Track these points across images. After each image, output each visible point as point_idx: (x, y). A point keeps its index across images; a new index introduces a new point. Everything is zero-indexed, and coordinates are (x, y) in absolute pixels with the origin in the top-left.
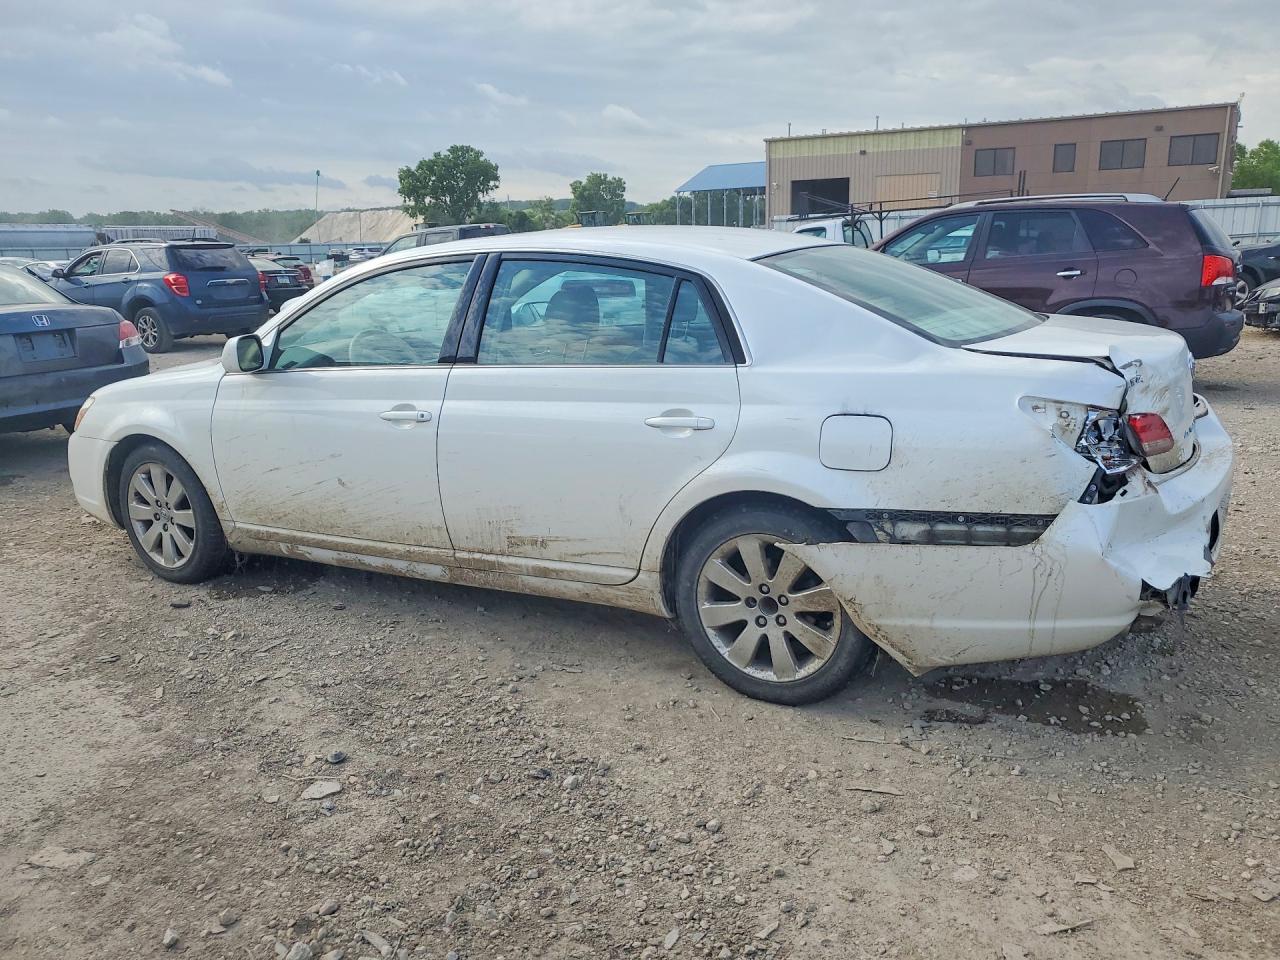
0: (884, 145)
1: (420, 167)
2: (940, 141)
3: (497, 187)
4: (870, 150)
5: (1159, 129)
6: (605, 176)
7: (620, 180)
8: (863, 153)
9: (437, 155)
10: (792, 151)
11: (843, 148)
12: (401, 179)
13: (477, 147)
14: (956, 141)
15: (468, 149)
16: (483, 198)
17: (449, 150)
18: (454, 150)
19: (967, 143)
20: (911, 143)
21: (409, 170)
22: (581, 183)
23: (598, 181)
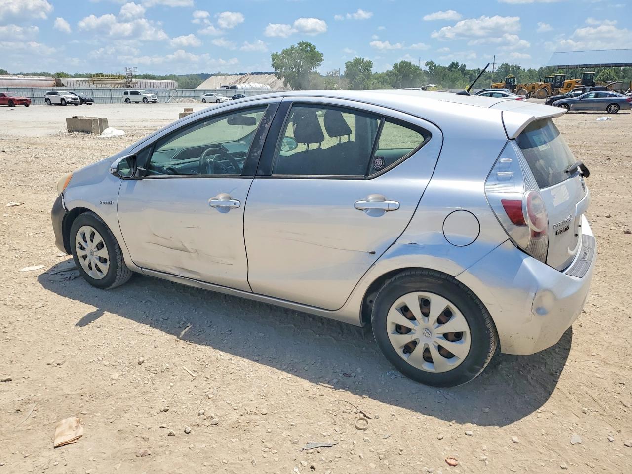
1: (283, 53)
3: (320, 65)
6: (363, 59)
7: (370, 62)
9: (293, 47)
12: (273, 60)
13: (313, 44)
15: (308, 45)
16: (313, 70)
17: (298, 44)
18: (301, 44)
21: (277, 54)
22: (350, 62)
23: (358, 62)
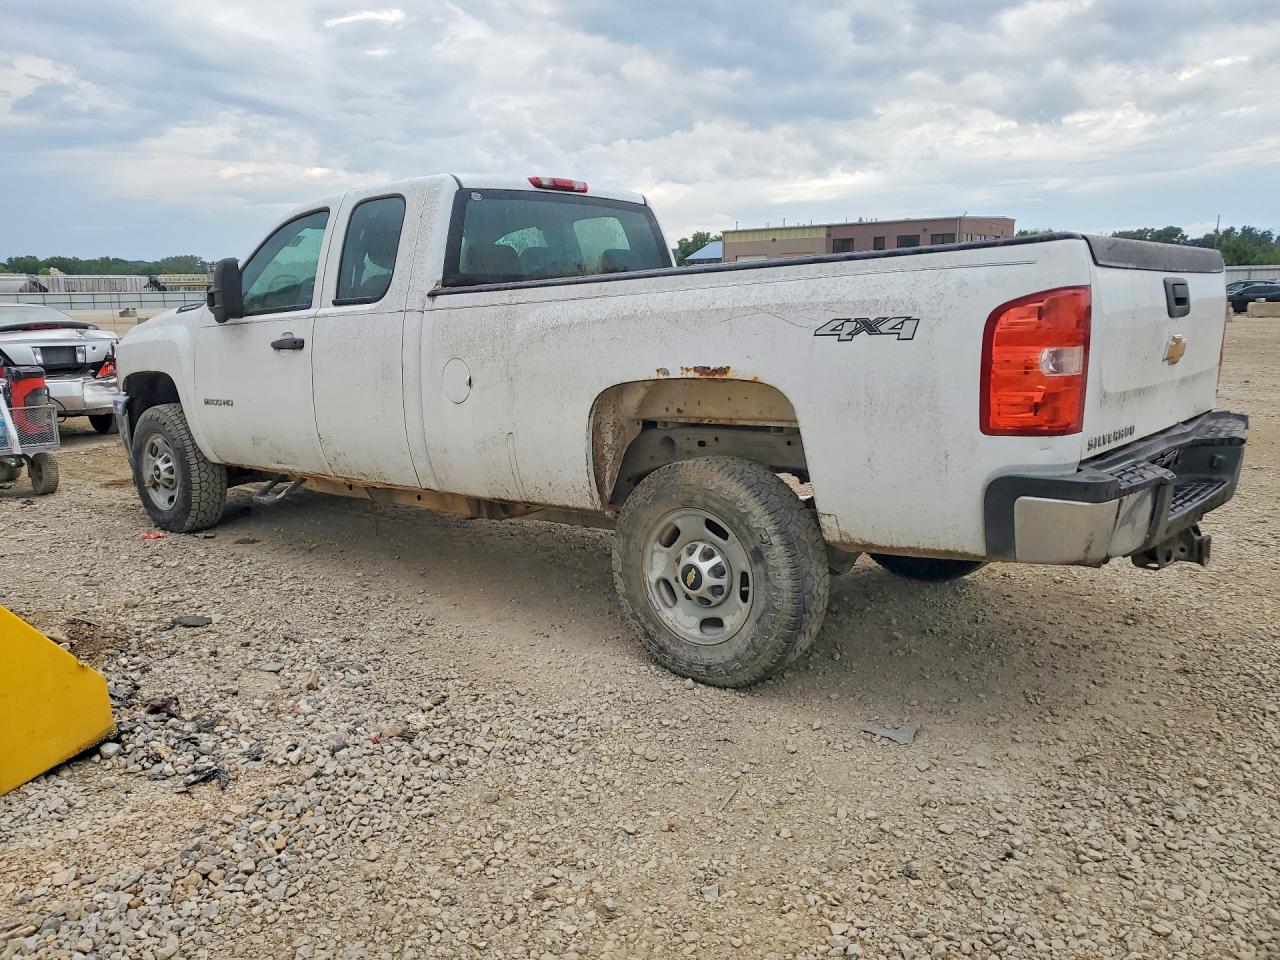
0: (785, 236)
2: (814, 235)
4: (777, 238)
5: (925, 230)
8: (774, 240)
10: (736, 239)
11: (764, 237)
14: (823, 234)
19: (829, 235)
20: (799, 235)
